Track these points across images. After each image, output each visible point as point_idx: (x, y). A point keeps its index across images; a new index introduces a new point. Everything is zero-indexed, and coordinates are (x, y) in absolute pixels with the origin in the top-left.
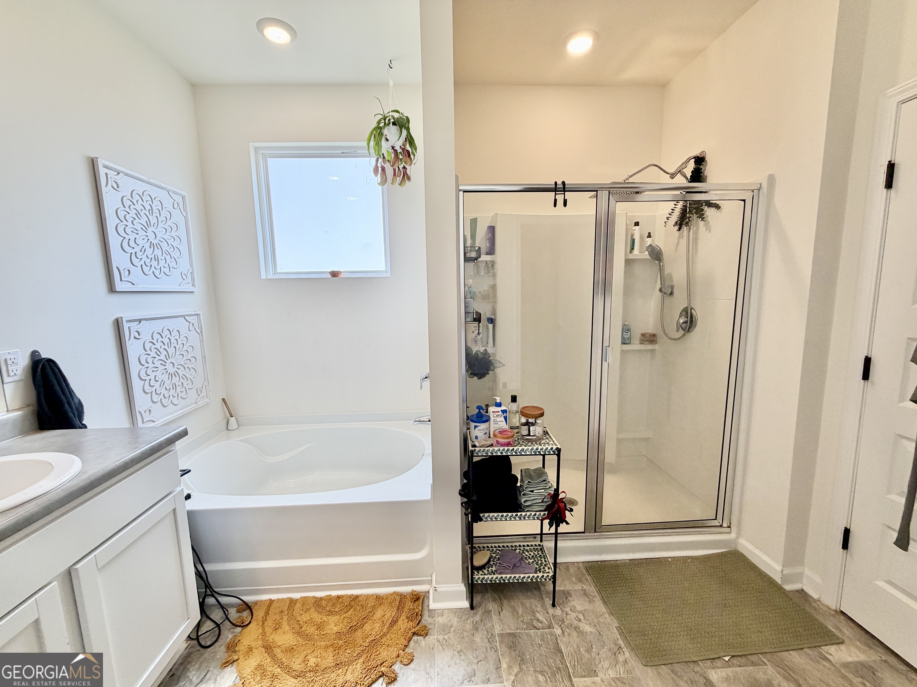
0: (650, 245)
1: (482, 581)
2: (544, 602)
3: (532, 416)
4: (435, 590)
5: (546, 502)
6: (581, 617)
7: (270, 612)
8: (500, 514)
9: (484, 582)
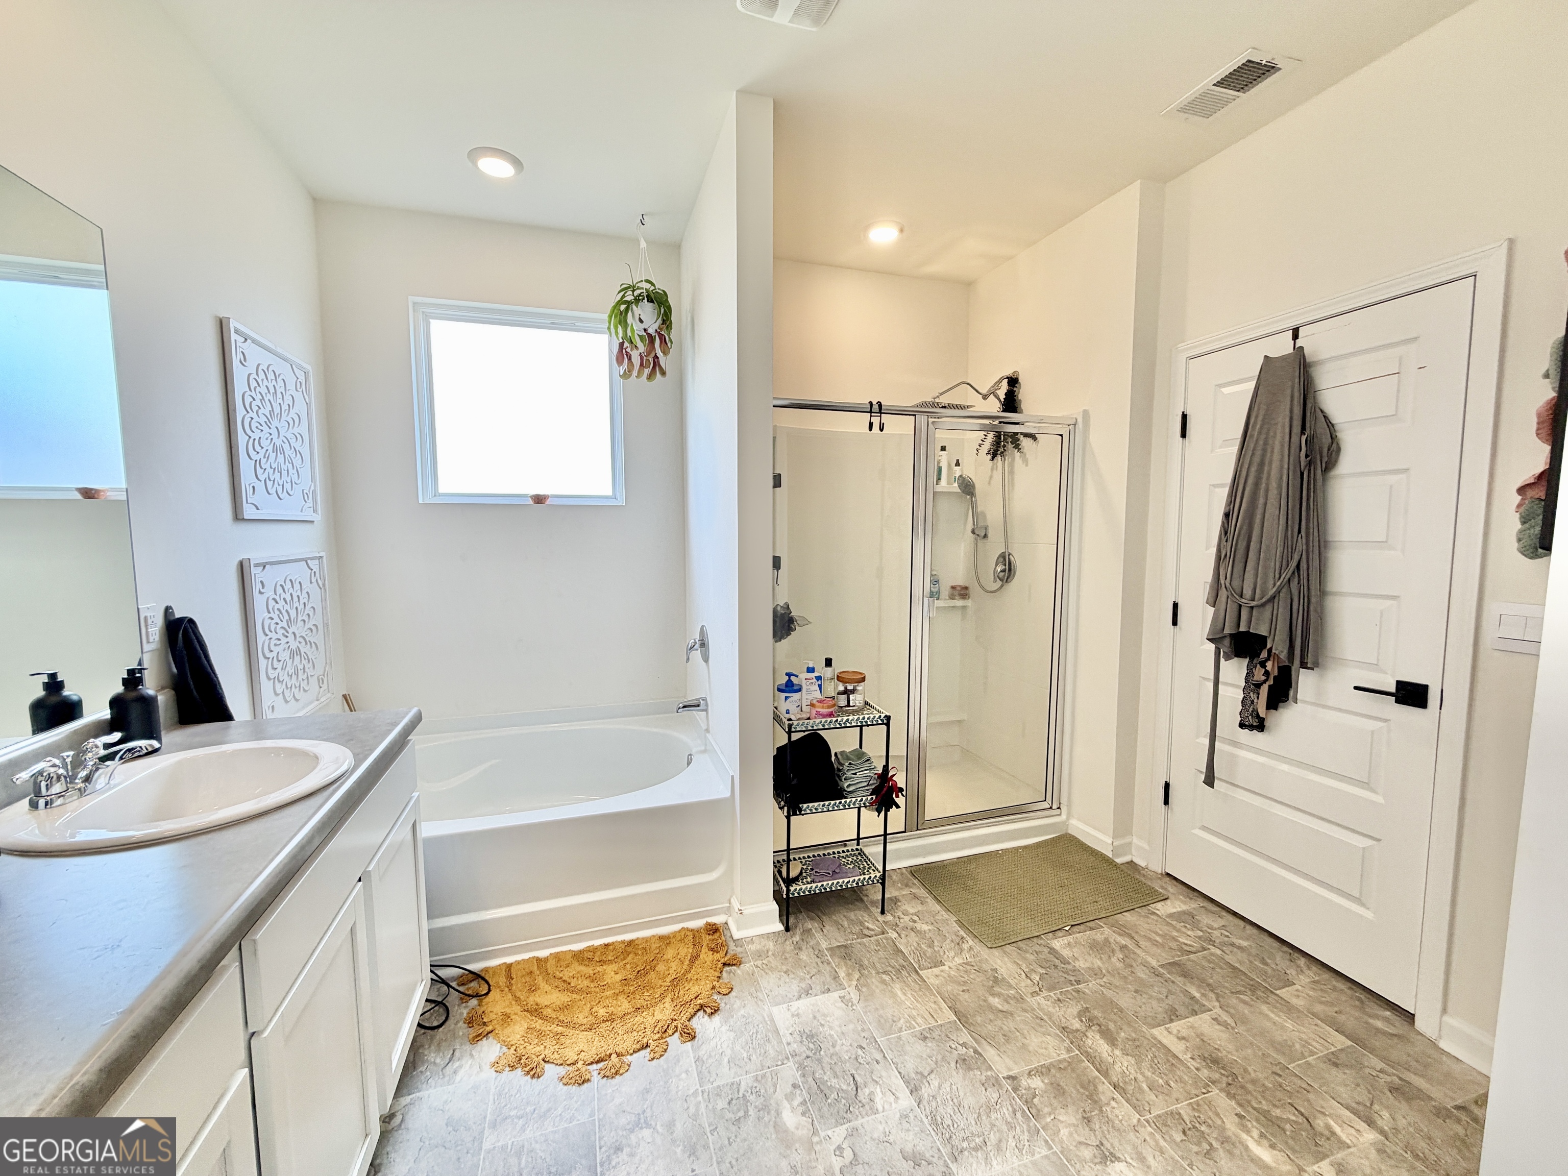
0: (961, 476)
1: (799, 893)
2: (871, 912)
3: (850, 681)
4: (741, 913)
5: (871, 785)
6: (915, 918)
7: (514, 976)
8: (822, 803)
9: (802, 894)
